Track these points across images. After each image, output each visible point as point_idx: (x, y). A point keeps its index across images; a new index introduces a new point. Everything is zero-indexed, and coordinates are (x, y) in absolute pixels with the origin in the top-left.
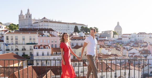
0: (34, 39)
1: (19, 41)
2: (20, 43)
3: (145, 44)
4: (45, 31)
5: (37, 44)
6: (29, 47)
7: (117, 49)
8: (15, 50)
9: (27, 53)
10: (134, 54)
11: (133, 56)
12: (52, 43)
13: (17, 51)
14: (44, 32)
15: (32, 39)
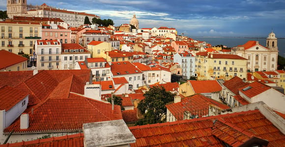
0: (36, 32)
1: (14, 33)
2: (15, 36)
3: (168, 40)
4: (51, 21)
5: (41, 38)
6: (29, 42)
7: (139, 46)
8: (8, 47)
9: (26, 51)
10: (158, 51)
11: (158, 53)
12: (62, 38)
13: (10, 48)
14: (49, 22)
15: (34, 32)
